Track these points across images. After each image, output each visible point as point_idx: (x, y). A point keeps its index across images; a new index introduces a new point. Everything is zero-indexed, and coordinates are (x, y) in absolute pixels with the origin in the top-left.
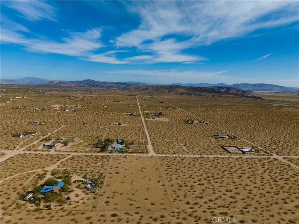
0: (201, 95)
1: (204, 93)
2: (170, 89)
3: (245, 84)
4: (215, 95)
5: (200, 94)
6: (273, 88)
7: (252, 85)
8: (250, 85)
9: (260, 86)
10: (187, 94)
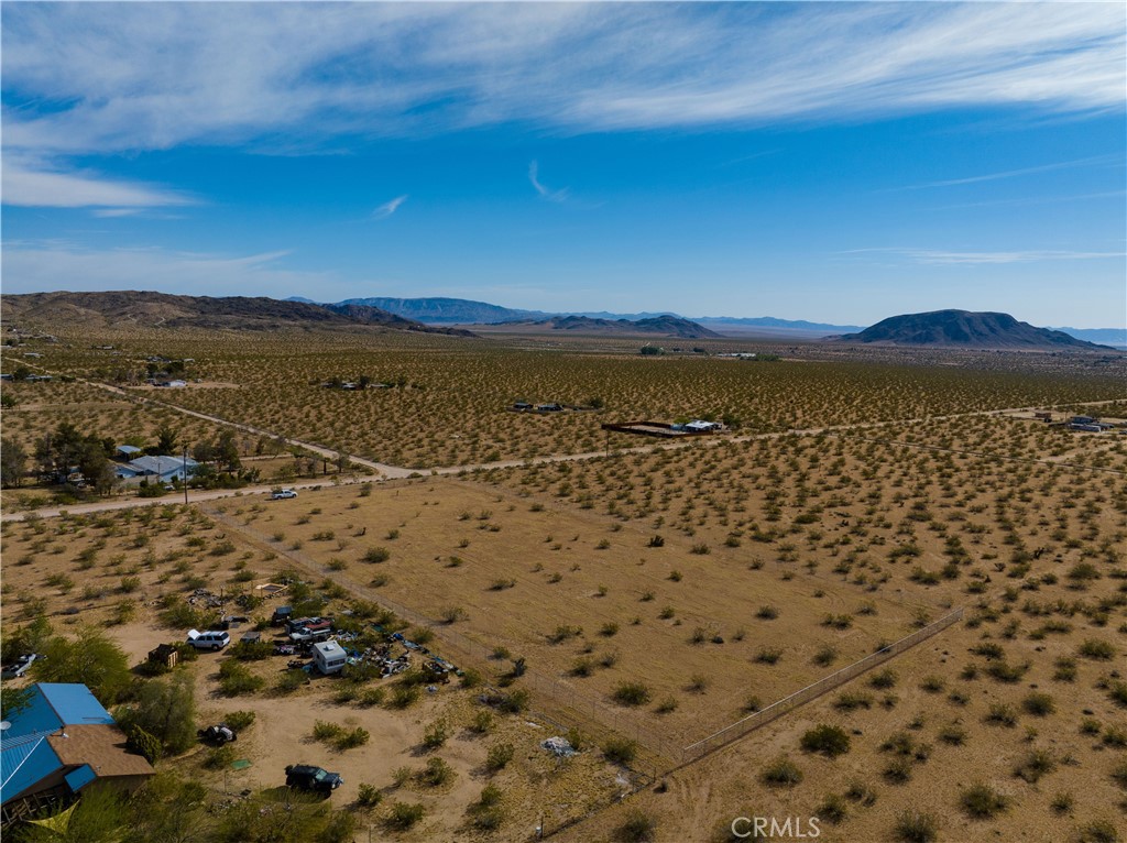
0: (259, 327)
1: (266, 321)
2: (108, 306)
3: (382, 301)
4: (314, 327)
5: (253, 322)
6: (474, 313)
7: (408, 304)
8: (402, 303)
9: (435, 308)
10: (196, 325)
